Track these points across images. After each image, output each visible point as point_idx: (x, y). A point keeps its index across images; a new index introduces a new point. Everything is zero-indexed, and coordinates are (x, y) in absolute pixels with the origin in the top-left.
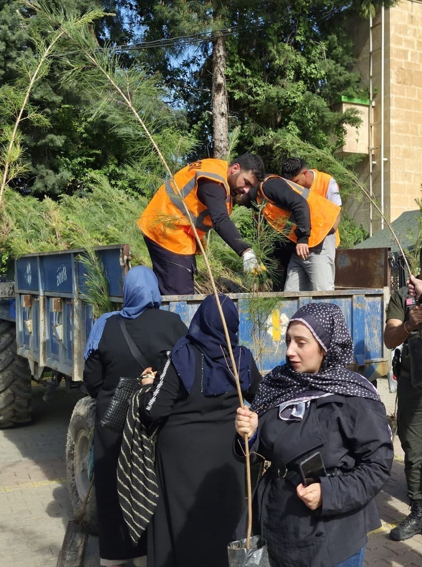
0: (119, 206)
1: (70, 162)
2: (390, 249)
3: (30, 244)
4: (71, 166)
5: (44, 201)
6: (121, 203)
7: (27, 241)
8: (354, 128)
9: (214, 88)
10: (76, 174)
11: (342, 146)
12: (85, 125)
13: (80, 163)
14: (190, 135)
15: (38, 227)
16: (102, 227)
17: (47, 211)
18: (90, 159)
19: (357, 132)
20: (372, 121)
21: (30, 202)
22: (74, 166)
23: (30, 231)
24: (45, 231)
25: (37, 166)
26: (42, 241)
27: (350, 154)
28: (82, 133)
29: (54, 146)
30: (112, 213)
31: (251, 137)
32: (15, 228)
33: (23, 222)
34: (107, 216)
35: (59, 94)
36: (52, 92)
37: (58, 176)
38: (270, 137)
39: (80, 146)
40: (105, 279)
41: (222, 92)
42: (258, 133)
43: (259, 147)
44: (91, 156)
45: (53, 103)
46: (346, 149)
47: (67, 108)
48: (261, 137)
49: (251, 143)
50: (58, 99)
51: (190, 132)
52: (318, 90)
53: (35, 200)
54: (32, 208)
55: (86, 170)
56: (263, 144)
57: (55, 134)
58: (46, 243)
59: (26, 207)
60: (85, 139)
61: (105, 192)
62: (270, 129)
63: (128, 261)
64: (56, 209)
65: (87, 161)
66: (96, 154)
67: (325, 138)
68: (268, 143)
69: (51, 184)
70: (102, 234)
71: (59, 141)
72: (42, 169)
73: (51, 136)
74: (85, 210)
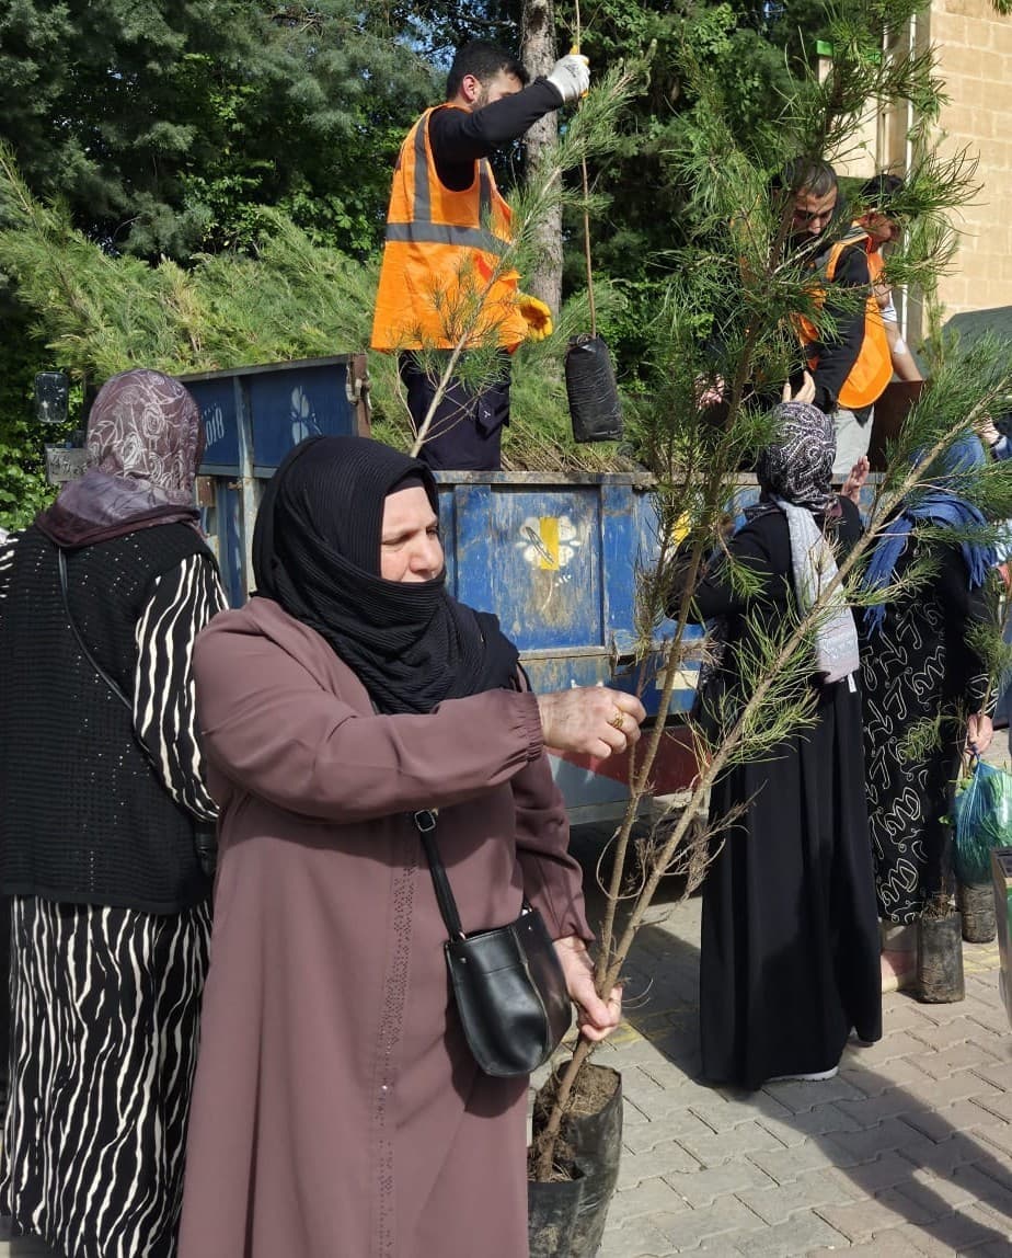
0: (327, 284)
1: (207, 188)
3: (136, 362)
4: (209, 196)
5: (161, 267)
6: (328, 277)
7: (130, 355)
9: (524, 17)
10: (221, 214)
12: (236, 104)
13: (229, 191)
15: (151, 324)
16: (290, 328)
17: (169, 289)
18: (249, 180)
21: (130, 269)
22: (216, 196)
23: (134, 333)
24: (166, 335)
25: (136, 194)
26: (160, 355)
28: (231, 122)
29: (169, 150)
30: (309, 298)
32: (102, 325)
33: (119, 311)
34: (300, 304)
35: (177, 30)
36: (163, 24)
37: (182, 219)
38: (652, 137)
39: (227, 152)
41: (544, 29)
42: (626, 127)
43: (626, 160)
44: (252, 173)
45: (167, 48)
47: (196, 62)
48: (633, 136)
50: (176, 40)
52: (765, 28)
53: (140, 265)
54: (134, 283)
55: (241, 206)
56: (636, 153)
57: (172, 122)
58: (169, 359)
59: (122, 280)
60: (236, 136)
61: (293, 250)
62: (653, 117)
63: (364, 390)
64: (186, 286)
65: (244, 185)
66: (262, 170)
68: (648, 149)
69: (168, 235)
70: (292, 341)
71: (182, 137)
72: (147, 203)
73: (163, 126)
74: (250, 289)
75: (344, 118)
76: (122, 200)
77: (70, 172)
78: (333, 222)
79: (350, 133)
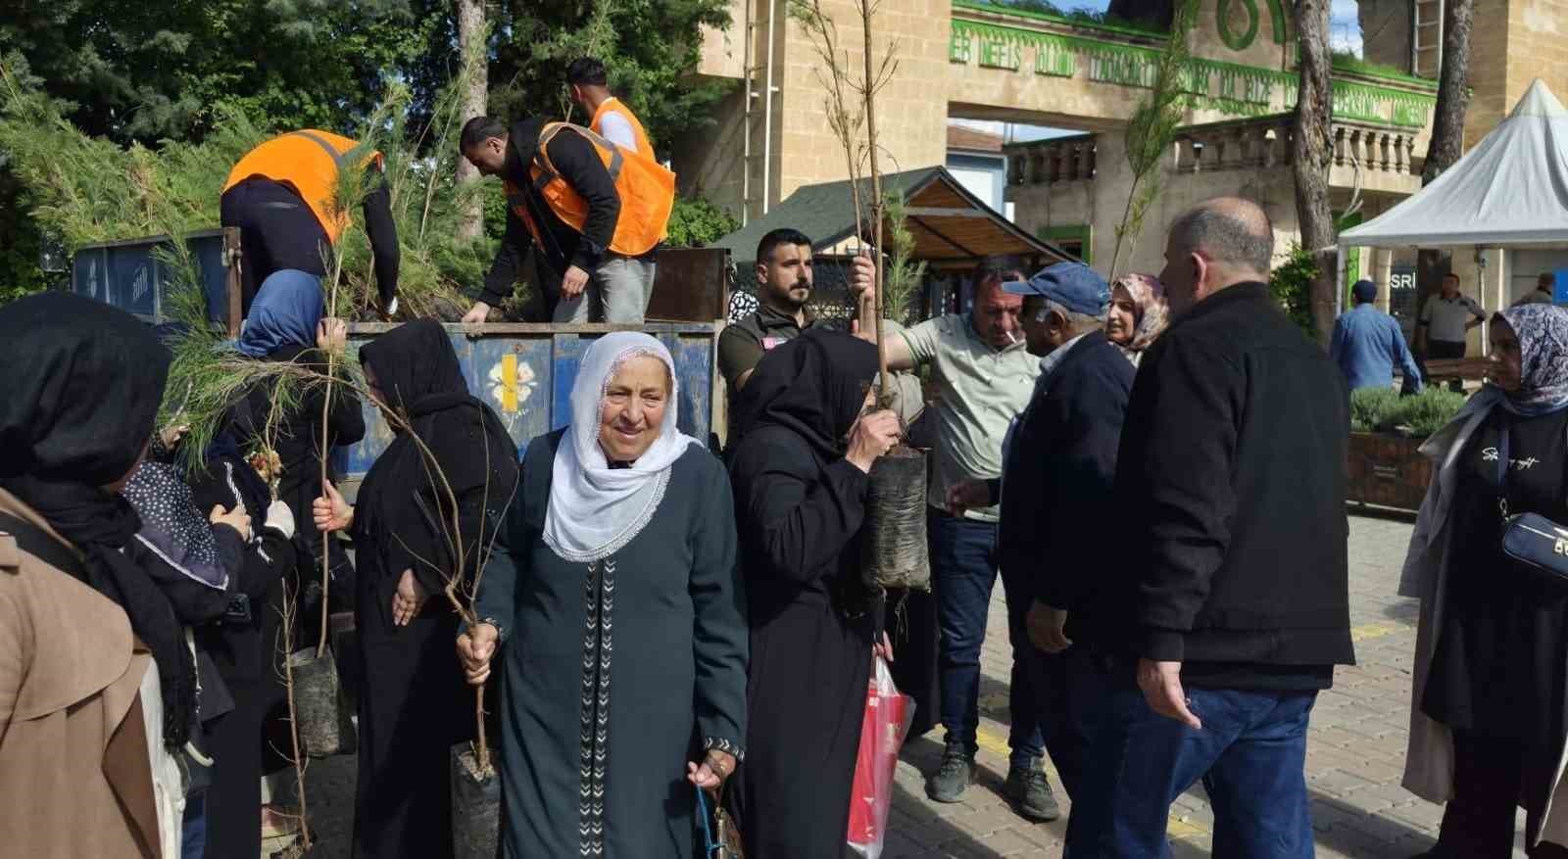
1: (198, 83)
2: (728, 251)
3: (99, 227)
4: (200, 90)
5: (131, 149)
7: (94, 222)
8: (718, 31)
11: (696, 63)
12: (228, 17)
13: (217, 85)
14: (417, 37)
15: (116, 196)
17: (134, 168)
18: (234, 77)
19: (727, 40)
20: (753, 18)
21: (105, 151)
22: (206, 90)
23: (100, 203)
24: (127, 204)
25: (141, 87)
26: (121, 221)
27: (708, 78)
28: (222, 32)
29: (169, 52)
31: (527, 44)
32: (73, 197)
33: (90, 185)
37: (176, 107)
38: (562, 44)
39: (218, 54)
40: (203, 290)
42: (539, 37)
43: (541, 62)
44: (237, 71)
46: (704, 69)
48: (545, 43)
49: (526, 55)
51: (417, 32)
53: (114, 148)
54: (107, 163)
55: (228, 97)
56: (548, 57)
57: (171, 30)
58: (126, 224)
59: (97, 160)
60: (228, 42)
61: (241, 137)
62: (562, 29)
64: (150, 165)
65: (229, 80)
66: (245, 68)
67: (663, 48)
68: (557, 54)
69: (164, 119)
71: (180, 42)
72: (149, 94)
73: (164, 34)
74: (202, 167)
75: (307, 26)
76: (130, 92)
77: (85, 69)
78: (301, 110)
79: (313, 39)
